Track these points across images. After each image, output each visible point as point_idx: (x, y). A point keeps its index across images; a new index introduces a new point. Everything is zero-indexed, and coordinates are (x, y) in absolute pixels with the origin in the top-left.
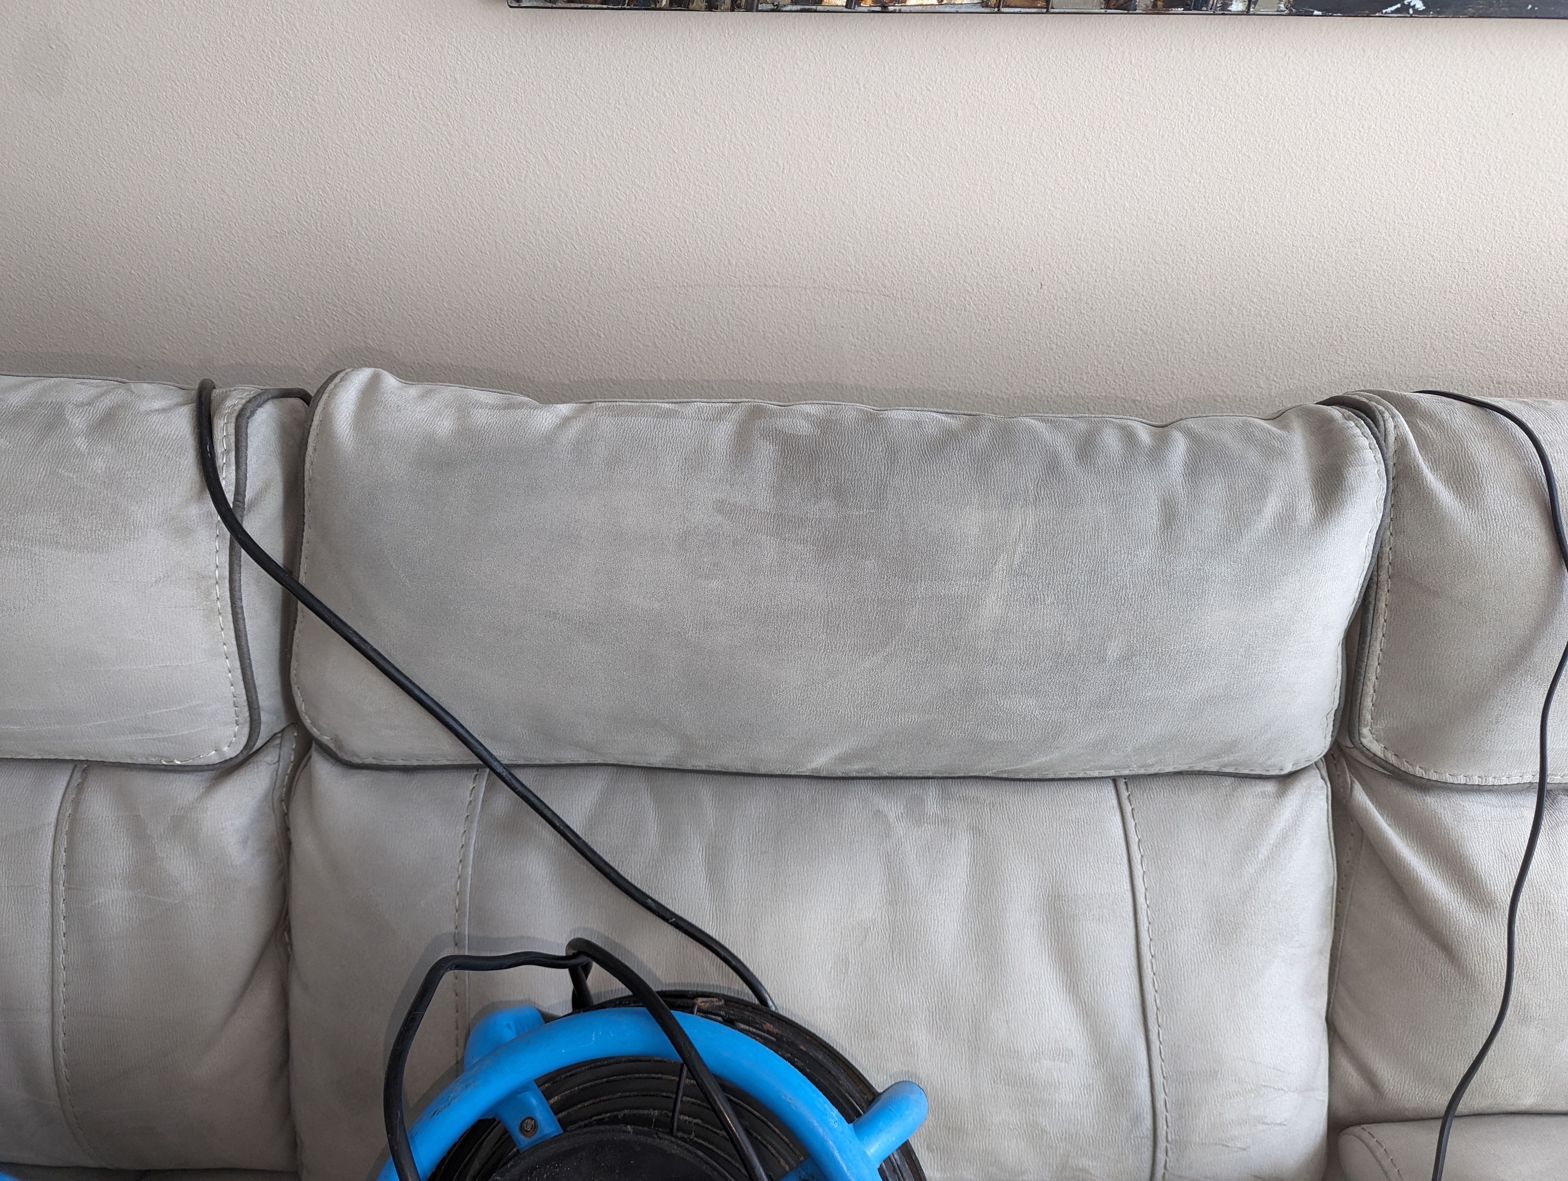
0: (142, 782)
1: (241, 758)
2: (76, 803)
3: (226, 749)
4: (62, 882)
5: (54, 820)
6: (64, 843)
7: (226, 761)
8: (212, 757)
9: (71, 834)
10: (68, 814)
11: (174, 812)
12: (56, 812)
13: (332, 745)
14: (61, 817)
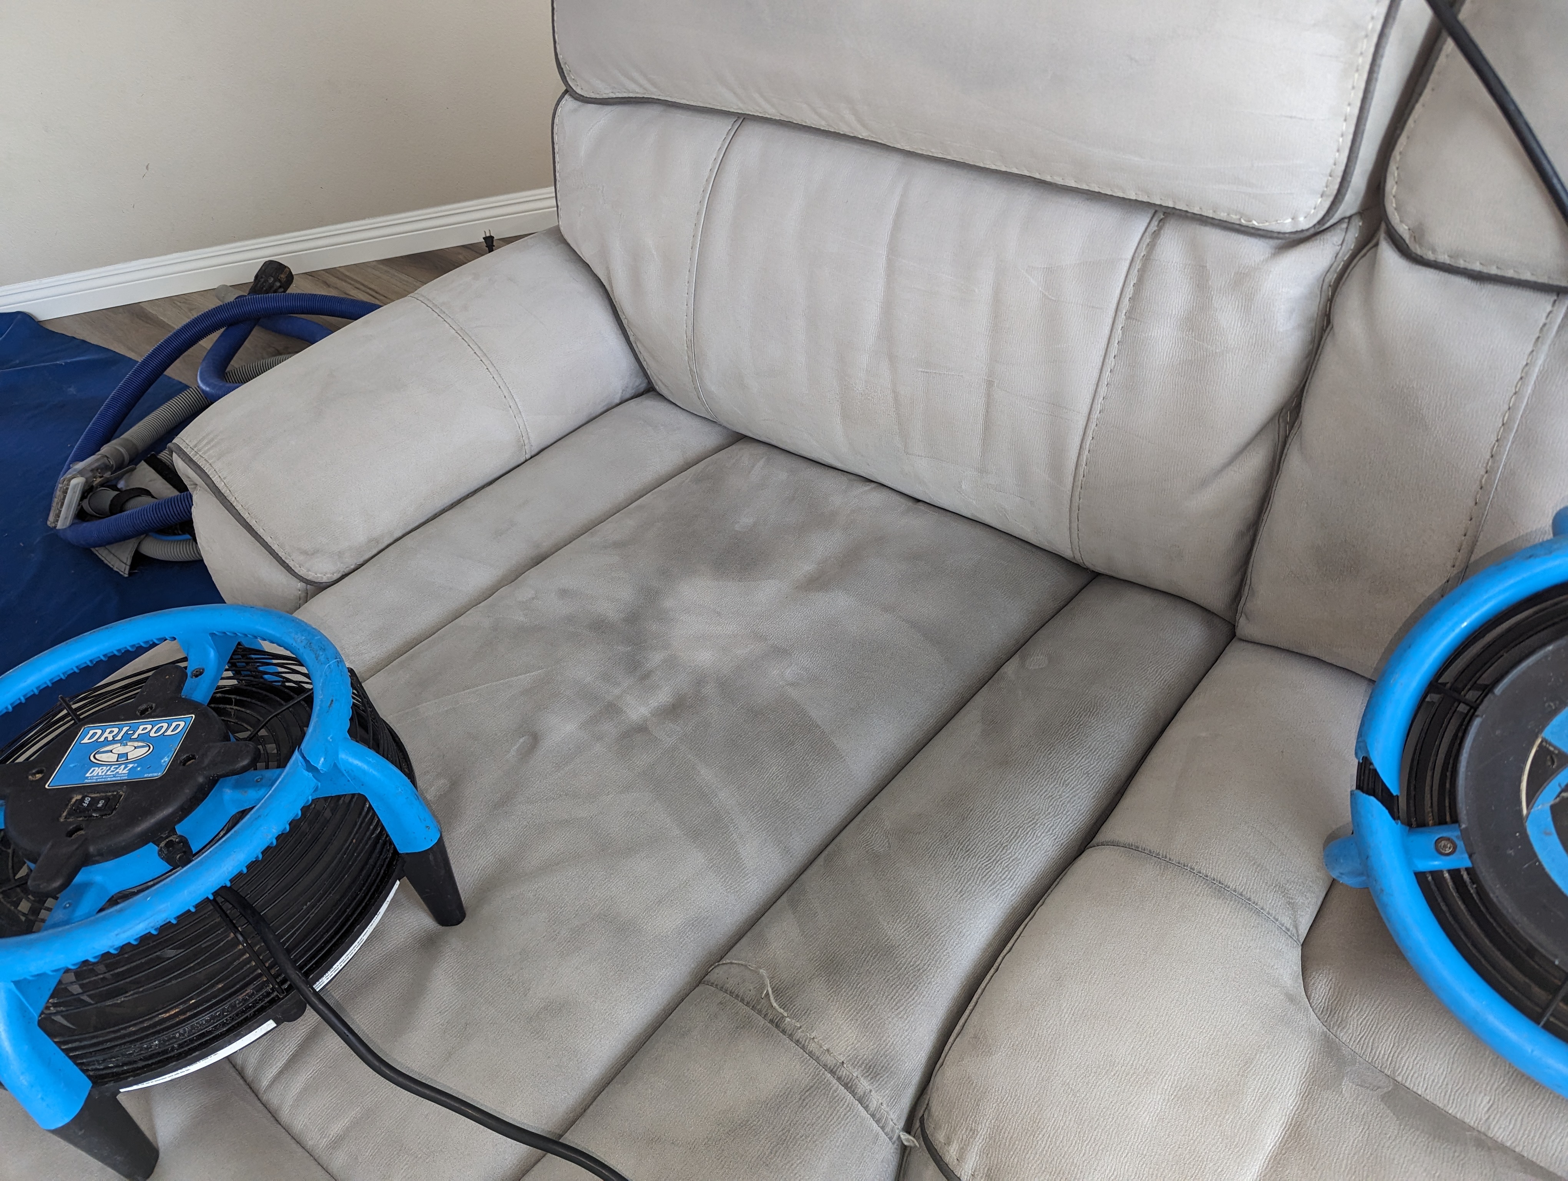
0: (1214, 237)
1: (1312, 231)
2: (1152, 246)
3: (1301, 219)
4: (1124, 312)
5: (1130, 257)
6: (1133, 280)
7: (1297, 232)
8: (1286, 225)
9: (1142, 272)
10: (1142, 254)
11: (1239, 268)
12: (1133, 251)
13: (1406, 236)
14: (1137, 255)
